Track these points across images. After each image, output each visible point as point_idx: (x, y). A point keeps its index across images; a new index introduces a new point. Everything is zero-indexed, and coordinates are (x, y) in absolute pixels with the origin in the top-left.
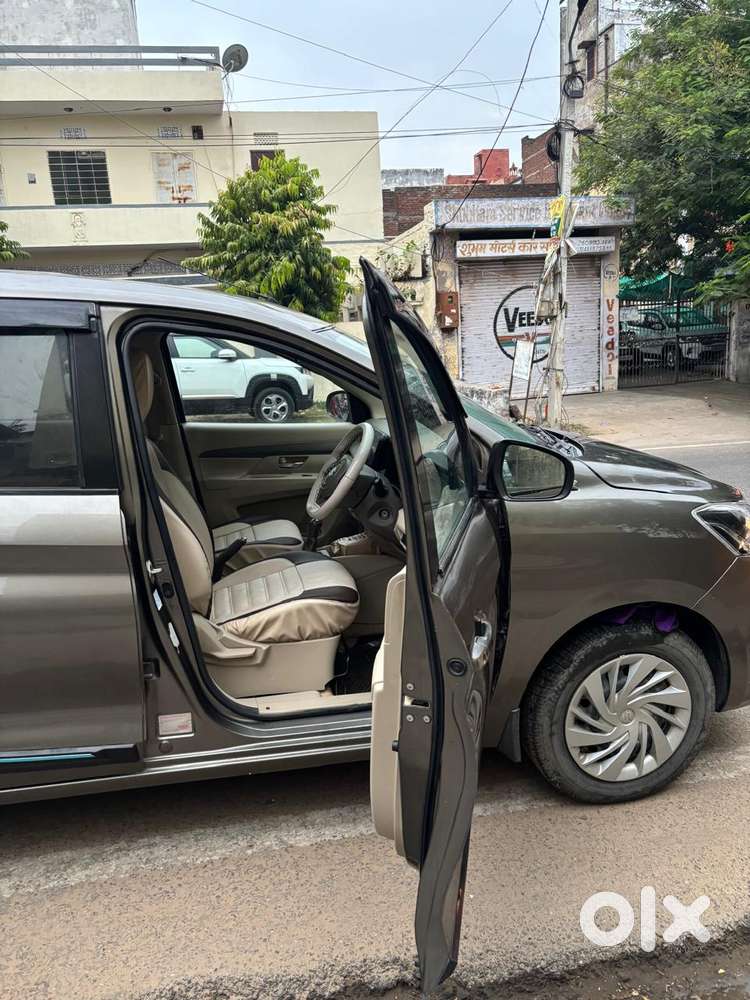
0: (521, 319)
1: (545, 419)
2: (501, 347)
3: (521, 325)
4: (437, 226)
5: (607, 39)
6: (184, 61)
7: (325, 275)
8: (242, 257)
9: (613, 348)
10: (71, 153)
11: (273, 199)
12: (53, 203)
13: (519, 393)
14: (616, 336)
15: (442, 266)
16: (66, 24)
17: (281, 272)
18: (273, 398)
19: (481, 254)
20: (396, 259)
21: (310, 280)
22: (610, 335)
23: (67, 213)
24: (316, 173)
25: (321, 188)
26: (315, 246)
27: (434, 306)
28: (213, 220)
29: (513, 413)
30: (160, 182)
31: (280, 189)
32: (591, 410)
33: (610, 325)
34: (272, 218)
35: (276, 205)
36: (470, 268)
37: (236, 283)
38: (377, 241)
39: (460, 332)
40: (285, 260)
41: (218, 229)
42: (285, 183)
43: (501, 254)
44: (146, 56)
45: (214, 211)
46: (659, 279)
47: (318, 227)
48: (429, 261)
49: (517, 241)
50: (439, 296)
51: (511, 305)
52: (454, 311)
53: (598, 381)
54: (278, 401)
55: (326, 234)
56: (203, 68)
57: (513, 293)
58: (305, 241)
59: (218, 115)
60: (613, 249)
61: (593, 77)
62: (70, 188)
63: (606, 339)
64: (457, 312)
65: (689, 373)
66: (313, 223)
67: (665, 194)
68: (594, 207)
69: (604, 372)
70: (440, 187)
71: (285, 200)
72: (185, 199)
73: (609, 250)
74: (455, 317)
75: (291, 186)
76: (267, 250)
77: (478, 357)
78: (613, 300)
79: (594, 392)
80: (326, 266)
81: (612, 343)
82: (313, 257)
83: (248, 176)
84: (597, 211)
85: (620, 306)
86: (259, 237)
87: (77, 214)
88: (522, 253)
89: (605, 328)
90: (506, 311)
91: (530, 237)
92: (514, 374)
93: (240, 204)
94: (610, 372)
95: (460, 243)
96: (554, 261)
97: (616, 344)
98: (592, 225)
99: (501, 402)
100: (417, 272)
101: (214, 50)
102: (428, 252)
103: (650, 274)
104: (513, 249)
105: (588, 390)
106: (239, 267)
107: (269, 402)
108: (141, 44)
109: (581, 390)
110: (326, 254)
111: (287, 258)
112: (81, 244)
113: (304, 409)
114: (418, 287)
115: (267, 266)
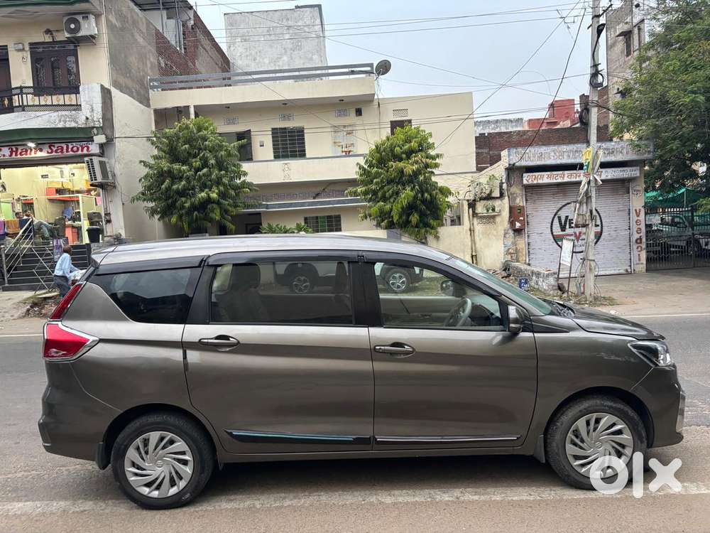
0: (570, 223)
1: (583, 293)
2: (556, 242)
3: (570, 227)
4: (510, 164)
5: (639, 29)
6: (353, 73)
7: (433, 199)
8: (382, 187)
9: (641, 243)
10: (285, 129)
11: (402, 153)
12: (273, 158)
13: (564, 274)
14: (643, 234)
15: (514, 189)
16: (285, 49)
17: (404, 198)
18: (397, 275)
19: (540, 181)
20: (482, 187)
21: (424, 201)
22: (638, 233)
23: (280, 164)
24: (430, 135)
25: (433, 144)
26: (427, 180)
27: (508, 215)
28: (366, 167)
29: (560, 288)
30: (335, 143)
31: (407, 147)
32: (621, 287)
33: (638, 227)
34: (401, 164)
35: (404, 156)
36: (533, 191)
37: (379, 204)
38: (472, 172)
39: (526, 232)
40: (408, 189)
41: (369, 172)
42: (411, 142)
43: (555, 181)
44: (330, 71)
45: (367, 161)
46: (679, 193)
47: (431, 168)
48: (505, 186)
49: (566, 172)
50: (511, 209)
51: (563, 214)
52: (522, 218)
53: (630, 266)
54: (400, 277)
55: (436, 171)
56: (363, 76)
57: (564, 206)
58: (421, 178)
59: (372, 101)
60: (638, 175)
61: (630, 54)
62: (283, 148)
63: (636, 236)
64: (524, 219)
65: (706, 260)
66: (427, 166)
67: (674, 139)
68: (623, 148)
69: (635, 259)
70: (519, 131)
71: (410, 153)
72: (349, 152)
73: (635, 176)
74: (522, 222)
75: (414, 144)
76: (398, 183)
77: (540, 249)
78: (640, 210)
79: (628, 273)
80: (434, 192)
81: (640, 239)
82: (427, 186)
83: (388, 139)
84: (625, 151)
85: (646, 214)
86: (393, 176)
87: (286, 164)
88: (569, 180)
89: (635, 228)
90: (559, 218)
91: (576, 169)
92: (561, 262)
93: (382, 157)
94: (639, 260)
95: (525, 175)
96: (585, 189)
97: (644, 240)
98: (621, 160)
99: (552, 280)
100: (496, 194)
101: (371, 65)
102: (504, 181)
103: (672, 188)
104: (563, 178)
105: (622, 271)
106: (380, 194)
107: (394, 278)
108: (329, 65)
109: (617, 272)
110: (434, 185)
111: (409, 188)
112: (287, 181)
113: (417, 282)
114: (497, 203)
115: (397, 193)
